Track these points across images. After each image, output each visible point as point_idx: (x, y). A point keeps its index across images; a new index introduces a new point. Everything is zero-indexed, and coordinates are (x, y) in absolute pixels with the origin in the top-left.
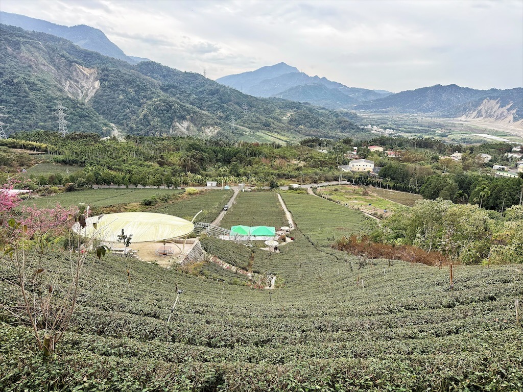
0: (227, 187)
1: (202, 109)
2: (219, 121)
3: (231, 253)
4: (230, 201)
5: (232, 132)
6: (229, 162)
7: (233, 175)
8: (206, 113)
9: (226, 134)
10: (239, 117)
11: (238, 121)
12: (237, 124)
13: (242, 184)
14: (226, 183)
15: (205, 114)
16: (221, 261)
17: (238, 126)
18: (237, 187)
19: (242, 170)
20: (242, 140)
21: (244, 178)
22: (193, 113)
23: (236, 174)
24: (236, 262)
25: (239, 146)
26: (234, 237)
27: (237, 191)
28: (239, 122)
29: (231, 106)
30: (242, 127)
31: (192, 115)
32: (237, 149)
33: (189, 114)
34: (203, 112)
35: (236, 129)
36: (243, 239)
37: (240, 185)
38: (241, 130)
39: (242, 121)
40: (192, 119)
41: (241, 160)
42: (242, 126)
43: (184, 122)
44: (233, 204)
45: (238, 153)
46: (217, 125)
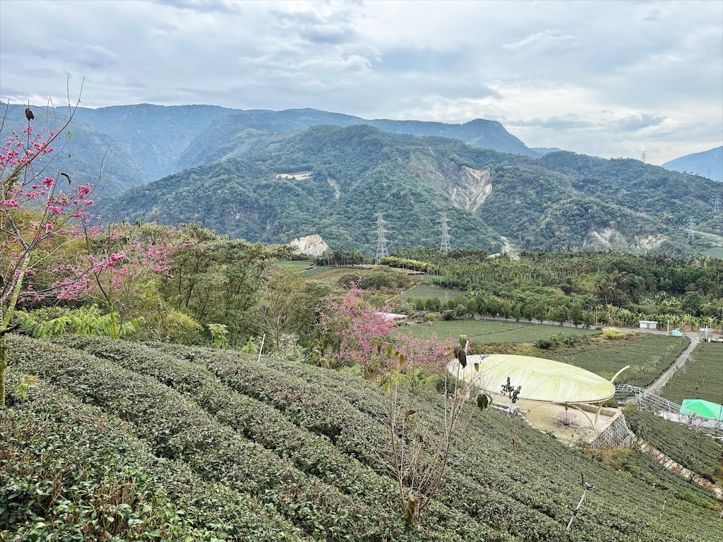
0: (676, 333)
1: (637, 210)
2: (665, 226)
3: (680, 444)
4: (682, 356)
5: (690, 243)
6: (682, 292)
7: (688, 312)
8: (644, 215)
9: (678, 247)
10: (702, 218)
11: (701, 225)
12: (699, 230)
13: (706, 330)
14: (675, 325)
15: (642, 217)
16: (662, 455)
17: (701, 233)
18: (695, 334)
19: (706, 305)
20: (708, 255)
21: (711, 320)
22: (620, 216)
23: (694, 312)
24: (690, 463)
25: (702, 264)
26: (687, 418)
27: (695, 340)
28: (703, 227)
29: (689, 202)
30: (708, 235)
31: (619, 219)
32: (697, 271)
33: (614, 218)
34: (639, 214)
35: (697, 238)
36: (706, 424)
37: (703, 330)
38: (706, 239)
39: (708, 224)
40: (619, 225)
41: (705, 289)
42: (709, 232)
43: (606, 230)
44: (687, 362)
45: (699, 277)
46: (661, 233)
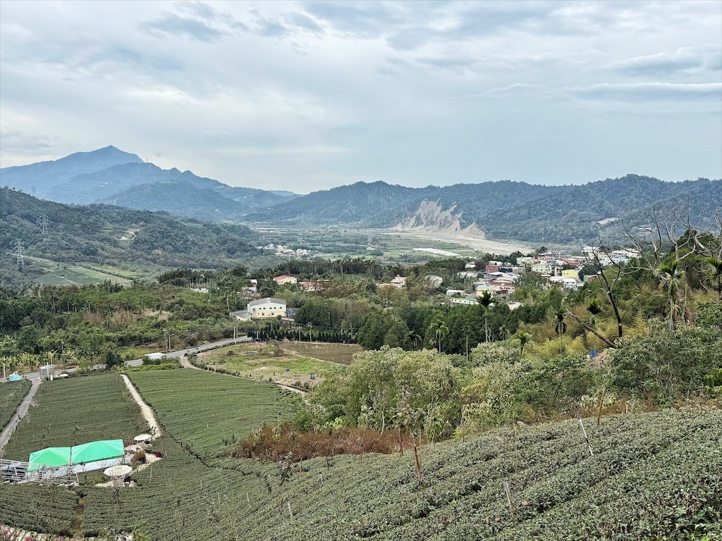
0: (15, 377)
3: (32, 508)
4: (24, 403)
5: (20, 270)
6: (17, 327)
7: (27, 350)
9: (7, 275)
10: (30, 240)
11: (30, 248)
12: (29, 254)
13: (47, 367)
14: (12, 368)
16: (12, 530)
17: (32, 258)
18: (37, 374)
19: (45, 340)
20: (41, 282)
21: (51, 354)
23: (32, 349)
24: (44, 525)
25: (36, 293)
26: (37, 474)
27: (36, 380)
28: (32, 251)
29: (15, 222)
30: (39, 260)
32: (31, 301)
35: (27, 263)
36: (57, 474)
37: (43, 368)
38: (37, 264)
39: (39, 247)
41: (42, 321)
42: (40, 257)
44: (31, 409)
45: (33, 308)
